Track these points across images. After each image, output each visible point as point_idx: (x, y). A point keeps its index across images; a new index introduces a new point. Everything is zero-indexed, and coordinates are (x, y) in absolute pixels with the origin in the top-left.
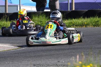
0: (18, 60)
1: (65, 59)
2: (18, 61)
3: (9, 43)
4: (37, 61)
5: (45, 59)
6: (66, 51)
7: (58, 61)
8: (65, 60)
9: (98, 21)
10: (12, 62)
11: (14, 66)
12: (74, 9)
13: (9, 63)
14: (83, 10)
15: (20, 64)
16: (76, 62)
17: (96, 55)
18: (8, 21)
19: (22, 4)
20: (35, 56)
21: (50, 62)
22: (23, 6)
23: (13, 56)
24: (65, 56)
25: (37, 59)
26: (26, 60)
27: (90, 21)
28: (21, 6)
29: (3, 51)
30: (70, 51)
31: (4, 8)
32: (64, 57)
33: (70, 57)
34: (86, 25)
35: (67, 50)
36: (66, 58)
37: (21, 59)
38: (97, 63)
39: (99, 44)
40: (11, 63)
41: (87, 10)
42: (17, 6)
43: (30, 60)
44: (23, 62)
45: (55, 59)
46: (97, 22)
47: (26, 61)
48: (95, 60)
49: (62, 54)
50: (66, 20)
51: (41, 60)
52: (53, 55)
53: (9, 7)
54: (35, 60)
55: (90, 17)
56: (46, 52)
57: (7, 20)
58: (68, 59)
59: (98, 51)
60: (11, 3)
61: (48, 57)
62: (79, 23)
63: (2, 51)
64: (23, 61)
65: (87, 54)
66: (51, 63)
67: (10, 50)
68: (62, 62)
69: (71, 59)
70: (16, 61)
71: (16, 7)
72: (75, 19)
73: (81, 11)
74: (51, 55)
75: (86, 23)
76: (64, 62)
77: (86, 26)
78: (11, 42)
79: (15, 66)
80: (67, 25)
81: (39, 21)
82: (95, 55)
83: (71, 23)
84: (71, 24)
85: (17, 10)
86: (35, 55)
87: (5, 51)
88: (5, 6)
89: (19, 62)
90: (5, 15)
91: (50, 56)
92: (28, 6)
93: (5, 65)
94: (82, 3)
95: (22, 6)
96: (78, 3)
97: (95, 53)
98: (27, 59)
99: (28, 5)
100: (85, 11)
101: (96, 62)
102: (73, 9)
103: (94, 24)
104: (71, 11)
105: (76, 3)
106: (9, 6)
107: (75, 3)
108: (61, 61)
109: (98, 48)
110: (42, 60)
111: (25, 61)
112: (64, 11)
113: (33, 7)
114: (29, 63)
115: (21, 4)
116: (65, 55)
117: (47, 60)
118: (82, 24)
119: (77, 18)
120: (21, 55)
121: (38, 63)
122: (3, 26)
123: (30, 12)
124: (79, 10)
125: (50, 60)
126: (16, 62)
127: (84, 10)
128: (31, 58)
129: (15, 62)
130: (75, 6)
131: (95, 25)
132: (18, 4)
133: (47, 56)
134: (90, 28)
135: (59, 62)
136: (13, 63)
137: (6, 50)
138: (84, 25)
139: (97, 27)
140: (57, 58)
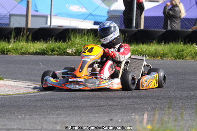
0: (40, 113)
1: (122, 115)
2: (41, 115)
3: (28, 81)
4: (73, 116)
5: (88, 114)
6: (125, 101)
7: (110, 118)
8: (123, 118)
9: (183, 50)
10: (30, 115)
11: (32, 125)
12: (142, 27)
13: (24, 118)
14: (157, 30)
15: (43, 120)
16: (141, 122)
17: (178, 111)
18: (29, 42)
19: (55, 14)
20: (71, 107)
21: (96, 119)
22: (57, 17)
23: (32, 105)
24: (123, 111)
25: (73, 113)
26: (54, 112)
27: (169, 50)
28: (52, 17)
29: (17, 94)
30: (132, 100)
31: (24, 18)
32: (121, 112)
33: (132, 113)
34: (163, 56)
35: (127, 100)
36: (124, 113)
37: (47, 112)
38: (179, 126)
39: (182, 91)
40: (28, 117)
41: (165, 31)
42: (46, 17)
43: (61, 114)
44: (49, 116)
45: (105, 115)
46: (180, 51)
47: (54, 116)
49: (117, 105)
51: (81, 115)
52: (102, 106)
53: (33, 18)
54: (69, 115)
55: (169, 43)
56: (90, 101)
57: (27, 40)
58: (128, 115)
59: (181, 104)
60: (37, 11)
61: (93, 110)
62: (150, 51)
63: (14, 94)
64: (49, 114)
65: (162, 107)
66: (97, 121)
67: (29, 93)
68: (117, 122)
69: (133, 117)
70: (37, 115)
71: (44, 19)
72: (143, 44)
73: (154, 31)
74: (99, 107)
75: (162, 52)
76: (120, 121)
77: (161, 57)
78: (32, 78)
79: (33, 123)
81: (82, 44)
82: (176, 110)
83: (137, 51)
84: (137, 53)
85: (47, 23)
86: (70, 105)
87: (19, 94)
88: (27, 16)
89: (43, 116)
90: (25, 31)
91: (97, 108)
92: (65, 18)
93: (17, 120)
94: (157, 17)
95: (55, 17)
96: (150, 17)
97: (175, 106)
98: (56, 111)
99: (65, 16)
100: (161, 32)
103: (175, 54)
104: (137, 30)
105: (147, 17)
106: (32, 16)
107: (145, 17)
108: (115, 119)
109: (181, 98)
110: (83, 115)
111: (53, 114)
113: (74, 19)
114: (59, 119)
115: (52, 14)
116: (123, 108)
117: (92, 115)
118: (156, 53)
119: (148, 43)
120: (47, 103)
121: (75, 120)
122: (21, 49)
123: (67, 28)
124: (150, 29)
125: (96, 115)
126: (37, 117)
127: (160, 30)
128: (64, 110)
129: (34, 116)
130: (144, 22)
131: (177, 56)
132: (47, 14)
133: (91, 109)
134: (168, 61)
135: (111, 120)
136: (31, 117)
137: (21, 92)
138: (158, 56)
139: (181, 60)
140: (108, 113)
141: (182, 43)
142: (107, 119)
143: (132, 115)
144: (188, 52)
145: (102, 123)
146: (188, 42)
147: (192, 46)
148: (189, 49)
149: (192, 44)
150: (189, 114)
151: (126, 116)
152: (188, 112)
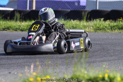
1: (18, 70)
8: (18, 72)
24: (18, 67)
30: (26, 60)
45: (5, 70)
48: (56, 72)
49: (15, 64)
50: (24, 21)
52: (3, 65)
58: (22, 70)
68: (14, 74)
69: (26, 71)
76: (16, 73)
80: (25, 28)
96: (39, 1)
101: (56, 74)
102: (32, 8)
107: (36, 1)
108: (13, 72)
112: (21, 9)
116: (19, 65)
130: (36, 5)
135: (10, 73)
140: (8, 69)
141: (63, 19)
142: (7, 72)
143: (25, 70)
144: (67, 26)
145: (3, 75)
146: (68, 19)
147: (70, 22)
148: (68, 24)
149: (70, 20)
150: (66, 68)
151: (20, 70)
152: (65, 67)
